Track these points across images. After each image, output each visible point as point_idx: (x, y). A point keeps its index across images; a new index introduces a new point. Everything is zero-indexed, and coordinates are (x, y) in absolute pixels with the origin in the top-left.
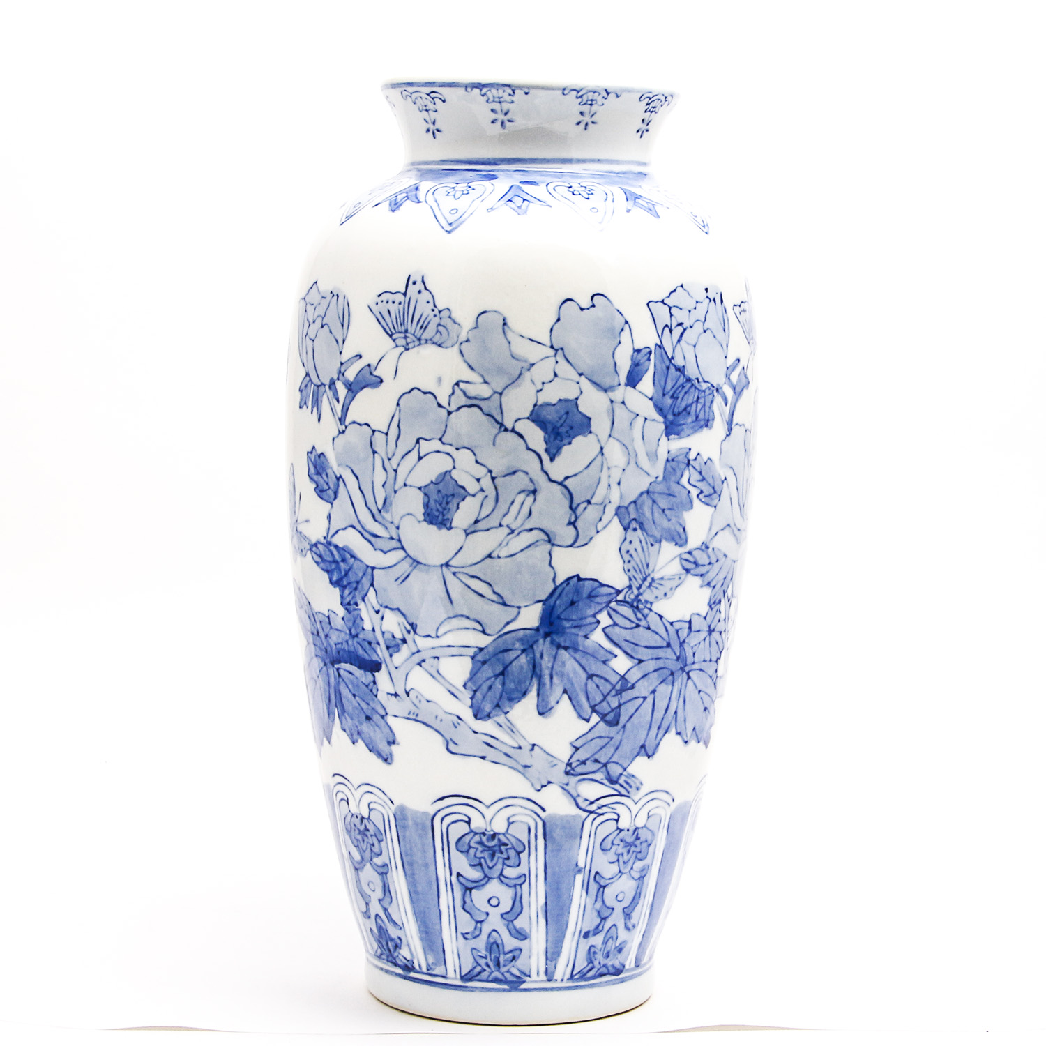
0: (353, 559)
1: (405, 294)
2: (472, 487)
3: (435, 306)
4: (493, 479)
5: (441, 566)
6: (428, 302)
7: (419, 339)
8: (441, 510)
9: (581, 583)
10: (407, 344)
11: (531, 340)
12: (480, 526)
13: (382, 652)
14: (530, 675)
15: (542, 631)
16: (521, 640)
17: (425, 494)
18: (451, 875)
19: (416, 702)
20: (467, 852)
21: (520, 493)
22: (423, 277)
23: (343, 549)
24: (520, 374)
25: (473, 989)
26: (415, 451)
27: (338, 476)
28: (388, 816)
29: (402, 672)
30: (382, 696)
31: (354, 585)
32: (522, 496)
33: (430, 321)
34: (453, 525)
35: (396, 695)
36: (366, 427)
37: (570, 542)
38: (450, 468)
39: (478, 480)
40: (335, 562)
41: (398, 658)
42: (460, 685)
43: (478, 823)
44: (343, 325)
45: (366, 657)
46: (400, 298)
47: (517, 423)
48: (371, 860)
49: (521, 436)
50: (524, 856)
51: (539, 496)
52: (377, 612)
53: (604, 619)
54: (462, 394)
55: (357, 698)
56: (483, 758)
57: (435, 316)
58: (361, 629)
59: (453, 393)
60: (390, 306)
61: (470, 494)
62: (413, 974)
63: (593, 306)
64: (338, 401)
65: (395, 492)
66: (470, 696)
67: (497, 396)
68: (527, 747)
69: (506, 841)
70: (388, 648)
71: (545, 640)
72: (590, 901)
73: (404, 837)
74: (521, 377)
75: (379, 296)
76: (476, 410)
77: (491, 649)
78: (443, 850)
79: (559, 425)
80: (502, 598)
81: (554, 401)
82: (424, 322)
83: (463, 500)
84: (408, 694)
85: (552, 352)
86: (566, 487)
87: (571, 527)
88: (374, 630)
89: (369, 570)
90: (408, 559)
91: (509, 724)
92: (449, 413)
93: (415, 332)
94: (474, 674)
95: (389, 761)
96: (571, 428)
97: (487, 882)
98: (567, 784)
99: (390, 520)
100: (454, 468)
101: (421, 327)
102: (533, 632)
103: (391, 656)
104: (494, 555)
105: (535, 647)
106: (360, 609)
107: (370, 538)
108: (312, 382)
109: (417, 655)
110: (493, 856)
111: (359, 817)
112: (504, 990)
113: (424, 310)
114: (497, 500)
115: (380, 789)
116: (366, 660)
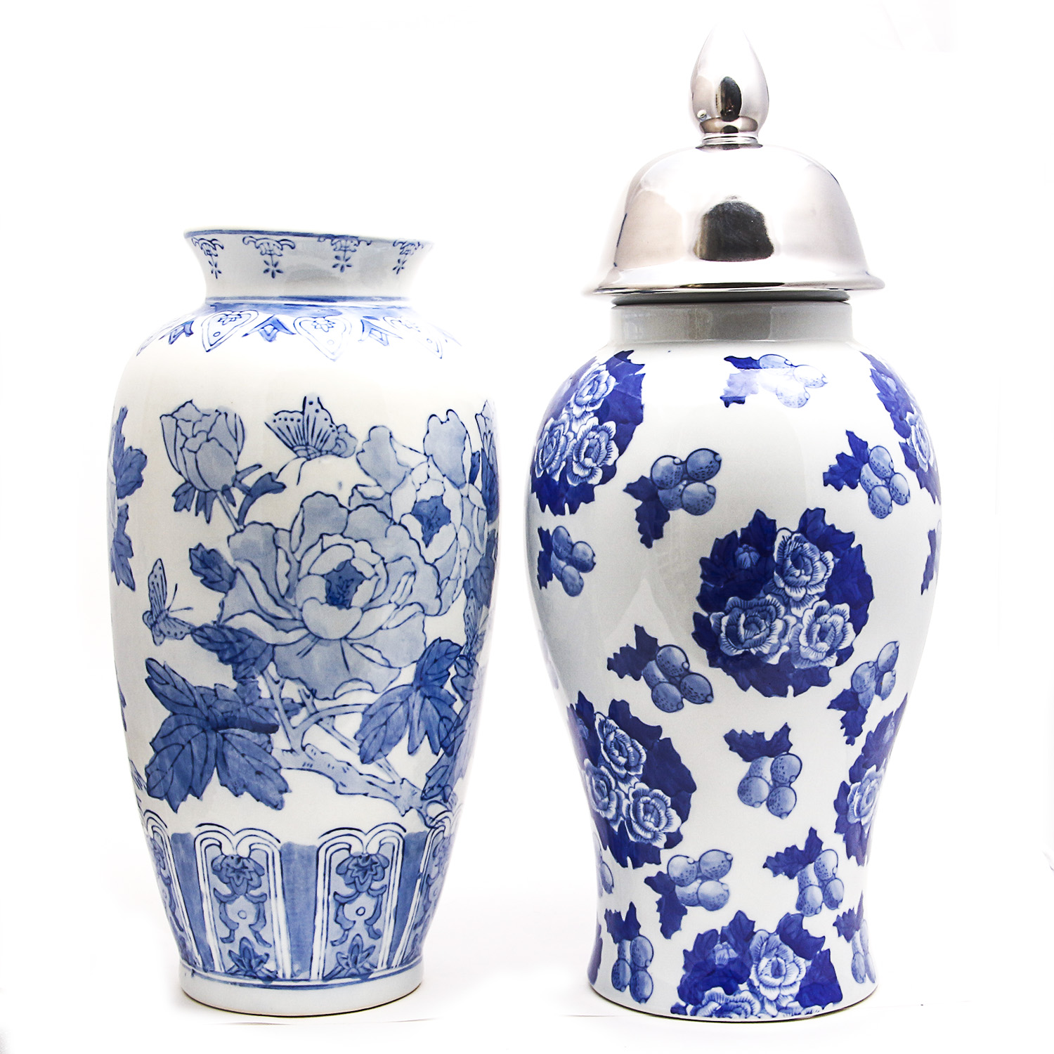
0: (251, 640)
1: (303, 413)
2: (368, 572)
3: (332, 422)
4: (385, 564)
5: (341, 639)
6: (326, 419)
7: (320, 451)
8: (341, 592)
9: (442, 643)
10: (309, 455)
11: (411, 449)
12: (374, 604)
13: (278, 716)
14: (405, 721)
15: (415, 687)
16: (400, 695)
17: (328, 581)
18: (329, 894)
19: (311, 755)
20: (346, 873)
21: (404, 574)
22: (318, 398)
23: (240, 631)
24: (404, 478)
25: (332, 986)
26: (319, 544)
27: (235, 568)
28: (273, 853)
29: (299, 732)
30: (276, 753)
31: (252, 661)
32: (406, 577)
33: (329, 436)
34: (352, 604)
35: (292, 751)
36: (268, 527)
37: (436, 612)
38: (349, 557)
39: (373, 566)
40: (231, 643)
41: (296, 720)
42: (351, 737)
43: (357, 849)
44: (236, 440)
45: (262, 721)
46: (300, 416)
47: (402, 519)
48: (247, 892)
49: (406, 528)
50: (387, 870)
51: (418, 576)
52: (277, 682)
53: (452, 671)
54: (359, 496)
55: (247, 757)
56: (366, 795)
57: (333, 431)
58: (257, 698)
59: (352, 495)
60: (289, 423)
61: (366, 579)
62: (274, 983)
63: (448, 420)
64: (234, 505)
65: (299, 580)
66: (359, 745)
67: (388, 496)
68: (398, 781)
69: (376, 860)
70: (286, 712)
71: (416, 694)
73: (288, 870)
74: (405, 480)
75: (276, 414)
76: (371, 508)
77: (377, 705)
78: (324, 875)
79: (431, 517)
80: (389, 662)
81: (428, 498)
82: (324, 436)
83: (361, 583)
84: (304, 749)
85: (425, 458)
86: (435, 567)
87: (438, 600)
88: (272, 697)
89: (270, 648)
90: (310, 635)
91: (387, 764)
92: (349, 512)
93: (316, 444)
94: (363, 726)
95: (279, 807)
96: (439, 519)
97: (357, 897)
98: (421, 808)
99: (293, 603)
100: (354, 557)
101: (322, 441)
102: (408, 687)
103: (289, 718)
104: (384, 627)
105: (410, 700)
106: (258, 682)
107: (273, 620)
108: (196, 489)
109: (315, 716)
110: (365, 873)
111: (235, 858)
112: (358, 982)
113: (323, 425)
114: (388, 582)
115: (265, 832)
116: (262, 724)
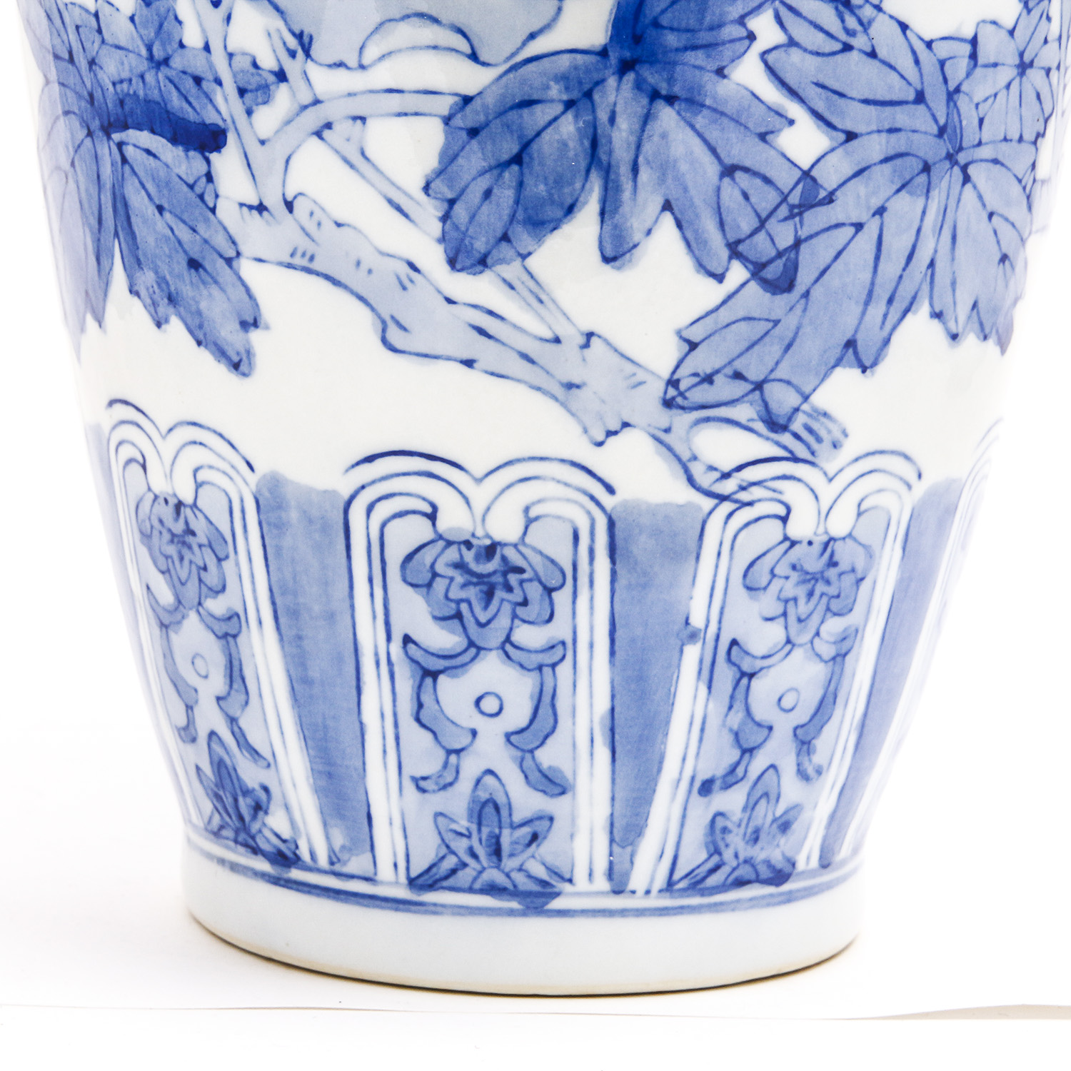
13: (226, 105)
14: (583, 164)
15: (614, 59)
16: (563, 78)
18: (389, 639)
19: (311, 227)
20: (429, 585)
25: (436, 910)
28: (242, 501)
29: (275, 153)
30: (227, 211)
35: (261, 208)
41: (267, 119)
42: (414, 183)
43: (454, 519)
45: (191, 116)
48: (200, 604)
50: (562, 598)
53: (766, 29)
55: (167, 215)
56: (469, 363)
58: (176, 45)
62: (295, 874)
66: (440, 214)
68: (573, 339)
69: (520, 562)
70: (242, 92)
71: (620, 80)
72: (716, 709)
73: (279, 549)
77: (490, 99)
78: (371, 580)
84: (289, 206)
88: (207, 48)
91: (531, 284)
94: (449, 159)
95: (243, 368)
97: (473, 659)
98: (667, 431)
102: (592, 59)
103: (249, 112)
105: (596, 96)
109: (311, 111)
110: (489, 595)
111: (172, 501)
112: (511, 913)
115: (221, 436)
116: (190, 122)
